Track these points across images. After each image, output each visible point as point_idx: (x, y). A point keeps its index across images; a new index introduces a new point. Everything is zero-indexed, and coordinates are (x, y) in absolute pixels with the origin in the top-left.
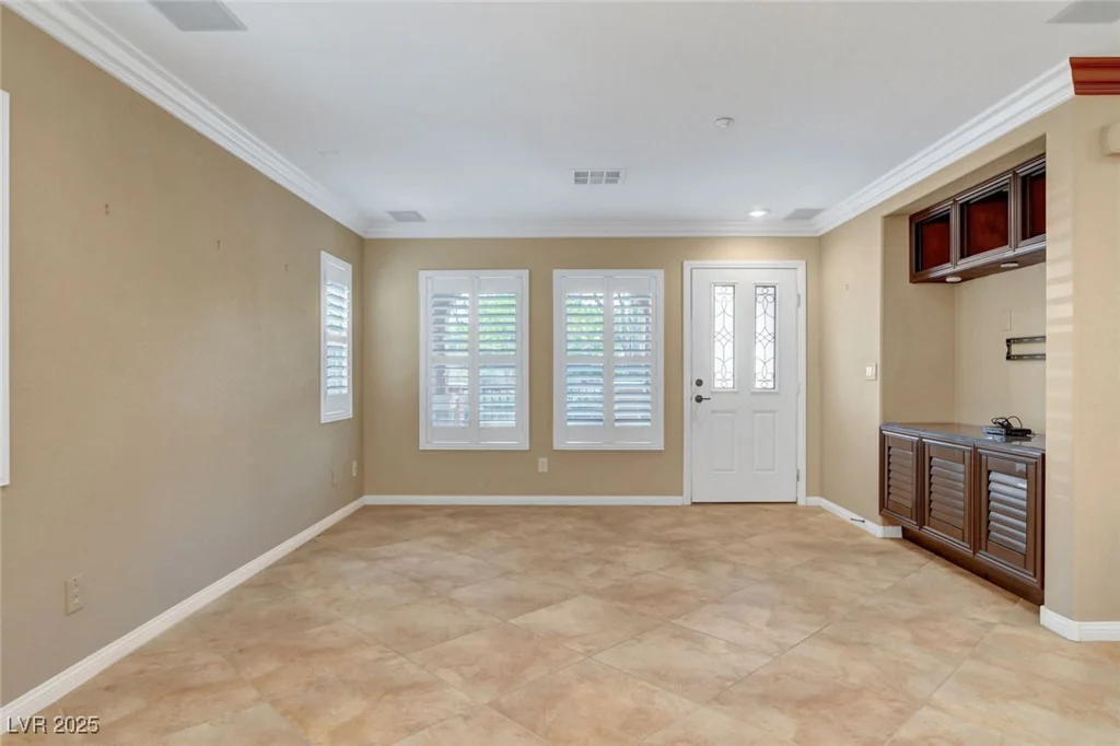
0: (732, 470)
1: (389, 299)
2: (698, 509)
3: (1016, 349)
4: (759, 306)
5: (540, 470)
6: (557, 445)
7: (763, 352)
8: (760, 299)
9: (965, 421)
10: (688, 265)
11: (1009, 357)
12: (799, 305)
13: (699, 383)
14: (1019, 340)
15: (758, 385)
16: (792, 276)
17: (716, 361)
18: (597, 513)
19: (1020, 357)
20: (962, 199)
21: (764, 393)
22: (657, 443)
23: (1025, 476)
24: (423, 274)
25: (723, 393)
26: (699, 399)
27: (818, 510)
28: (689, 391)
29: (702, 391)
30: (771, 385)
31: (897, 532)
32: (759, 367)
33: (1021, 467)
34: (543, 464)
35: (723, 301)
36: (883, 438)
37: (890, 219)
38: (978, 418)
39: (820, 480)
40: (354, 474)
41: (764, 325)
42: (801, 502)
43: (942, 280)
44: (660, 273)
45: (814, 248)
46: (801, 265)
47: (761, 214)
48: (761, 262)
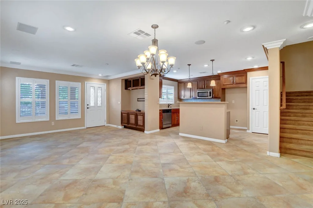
2: (87, 129)
3: (139, 100)
4: (98, 91)
5: (52, 125)
6: (57, 119)
7: (99, 99)
8: (99, 90)
9: (131, 110)
10: (86, 82)
11: (138, 101)
12: (105, 91)
13: (88, 105)
14: (139, 99)
15: (98, 105)
16: (104, 86)
17: (91, 101)
18: (70, 132)
19: (139, 101)
20: (133, 79)
21: (99, 107)
22: (80, 117)
23: (142, 116)
24: (17, 78)
25: (92, 107)
26: (88, 108)
27: (109, 126)
28: (86, 107)
30: (100, 105)
31: (123, 127)
32: (98, 102)
33: (142, 115)
34: (53, 123)
35: (92, 90)
36: (121, 113)
37: (122, 80)
38: (134, 109)
39: (109, 121)
41: (99, 94)
42: (106, 125)
43: (129, 90)
44: (80, 83)
45: (108, 82)
46: (106, 84)
47: (101, 75)
48: (97, 83)
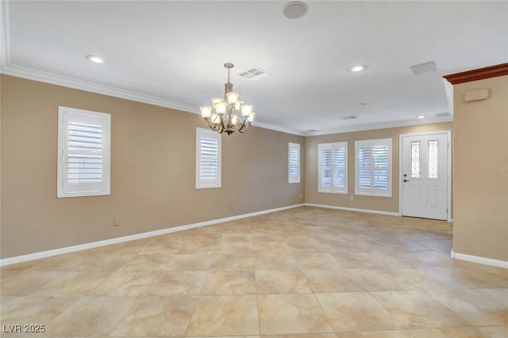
0: (418, 206)
1: (311, 151)
2: (405, 218)
5: (351, 200)
6: (356, 193)
7: (433, 165)
8: (431, 145)
10: (400, 136)
12: (448, 147)
13: (405, 175)
15: (430, 177)
16: (446, 136)
17: (413, 168)
21: (433, 179)
22: (389, 194)
24: (319, 145)
25: (415, 179)
26: (405, 181)
28: (401, 178)
29: (406, 178)
30: (436, 177)
32: (431, 170)
34: (352, 198)
35: (415, 148)
40: (301, 197)
42: (449, 221)
44: (391, 139)
46: (450, 132)
47: (422, 117)
48: (431, 132)
